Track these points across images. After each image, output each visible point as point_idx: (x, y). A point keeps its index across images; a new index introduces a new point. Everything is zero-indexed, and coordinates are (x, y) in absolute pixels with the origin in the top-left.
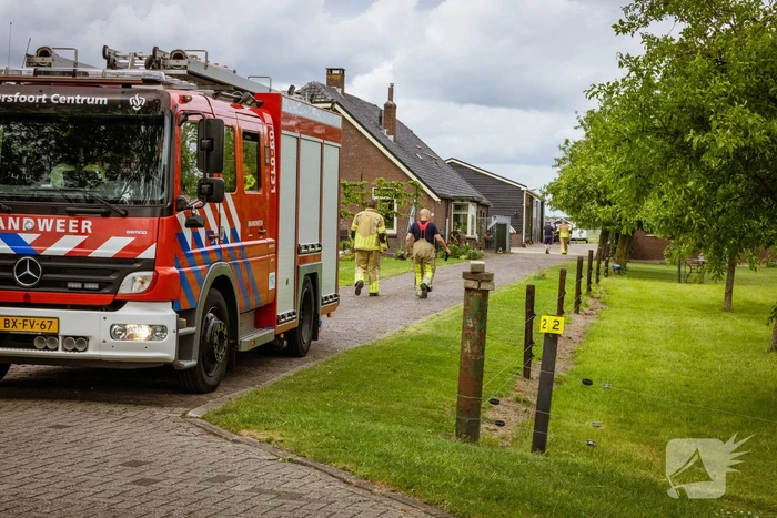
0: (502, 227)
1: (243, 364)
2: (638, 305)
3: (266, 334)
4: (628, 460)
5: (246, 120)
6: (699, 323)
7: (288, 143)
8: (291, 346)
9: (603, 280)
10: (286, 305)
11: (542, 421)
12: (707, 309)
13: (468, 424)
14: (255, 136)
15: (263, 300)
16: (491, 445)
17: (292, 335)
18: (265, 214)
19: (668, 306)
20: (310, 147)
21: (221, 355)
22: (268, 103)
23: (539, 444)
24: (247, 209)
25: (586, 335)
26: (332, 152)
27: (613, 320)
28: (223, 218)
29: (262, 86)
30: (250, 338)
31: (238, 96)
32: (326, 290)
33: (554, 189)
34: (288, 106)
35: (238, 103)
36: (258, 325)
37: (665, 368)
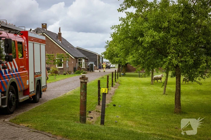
0: (92, 65)
1: (21, 106)
2: (128, 84)
3: (27, 97)
5: (19, 39)
6: (145, 88)
7: (30, 44)
8: (34, 100)
9: (119, 78)
10: (32, 89)
11: (103, 117)
12: (146, 84)
14: (21, 43)
15: (25, 87)
16: (90, 124)
17: (34, 97)
18: (25, 64)
19: (136, 84)
20: (37, 45)
21: (14, 103)
22: (24, 34)
23: (102, 123)
24: (20, 63)
25: (115, 93)
26: (43, 47)
27: (122, 88)
28: (13, 66)
29: (23, 29)
30: (22, 98)
31: (16, 32)
32: (43, 84)
34: (30, 34)
35: (16, 34)
36: (24, 95)
37: (136, 100)
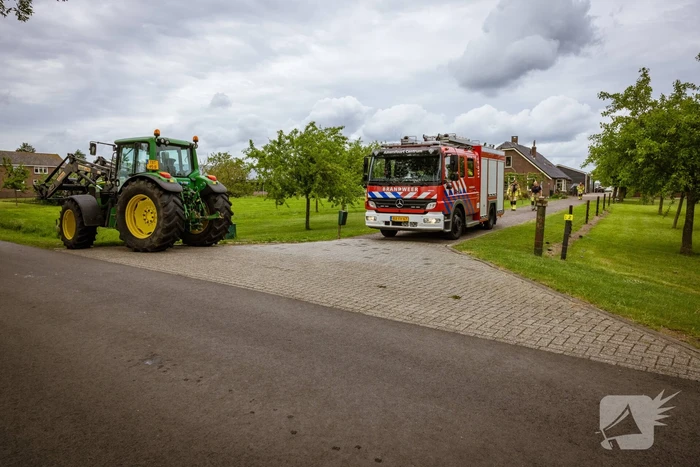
0: (575, 187)
1: (467, 231)
2: (623, 213)
3: (477, 222)
4: (599, 264)
5: (470, 154)
6: (647, 219)
7: (484, 161)
8: (486, 226)
9: (611, 205)
10: (484, 213)
11: (564, 250)
12: (651, 214)
13: (538, 250)
14: (472, 160)
15: (476, 212)
16: (546, 257)
17: (486, 223)
18: (476, 183)
19: (635, 213)
20: (493, 163)
21: (459, 228)
22: (477, 149)
23: (564, 257)
24: (468, 183)
25: (598, 223)
26: (501, 164)
27: (611, 218)
28: (460, 186)
29: (476, 144)
30: (470, 223)
31: (466, 147)
32: (499, 208)
33: (594, 173)
34: (483, 150)
35: (466, 149)
36: (474, 219)
37: (627, 232)
